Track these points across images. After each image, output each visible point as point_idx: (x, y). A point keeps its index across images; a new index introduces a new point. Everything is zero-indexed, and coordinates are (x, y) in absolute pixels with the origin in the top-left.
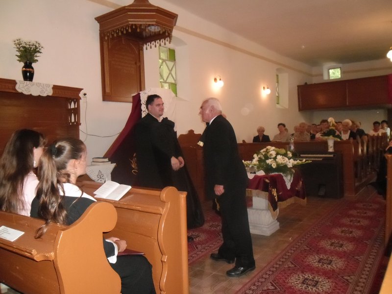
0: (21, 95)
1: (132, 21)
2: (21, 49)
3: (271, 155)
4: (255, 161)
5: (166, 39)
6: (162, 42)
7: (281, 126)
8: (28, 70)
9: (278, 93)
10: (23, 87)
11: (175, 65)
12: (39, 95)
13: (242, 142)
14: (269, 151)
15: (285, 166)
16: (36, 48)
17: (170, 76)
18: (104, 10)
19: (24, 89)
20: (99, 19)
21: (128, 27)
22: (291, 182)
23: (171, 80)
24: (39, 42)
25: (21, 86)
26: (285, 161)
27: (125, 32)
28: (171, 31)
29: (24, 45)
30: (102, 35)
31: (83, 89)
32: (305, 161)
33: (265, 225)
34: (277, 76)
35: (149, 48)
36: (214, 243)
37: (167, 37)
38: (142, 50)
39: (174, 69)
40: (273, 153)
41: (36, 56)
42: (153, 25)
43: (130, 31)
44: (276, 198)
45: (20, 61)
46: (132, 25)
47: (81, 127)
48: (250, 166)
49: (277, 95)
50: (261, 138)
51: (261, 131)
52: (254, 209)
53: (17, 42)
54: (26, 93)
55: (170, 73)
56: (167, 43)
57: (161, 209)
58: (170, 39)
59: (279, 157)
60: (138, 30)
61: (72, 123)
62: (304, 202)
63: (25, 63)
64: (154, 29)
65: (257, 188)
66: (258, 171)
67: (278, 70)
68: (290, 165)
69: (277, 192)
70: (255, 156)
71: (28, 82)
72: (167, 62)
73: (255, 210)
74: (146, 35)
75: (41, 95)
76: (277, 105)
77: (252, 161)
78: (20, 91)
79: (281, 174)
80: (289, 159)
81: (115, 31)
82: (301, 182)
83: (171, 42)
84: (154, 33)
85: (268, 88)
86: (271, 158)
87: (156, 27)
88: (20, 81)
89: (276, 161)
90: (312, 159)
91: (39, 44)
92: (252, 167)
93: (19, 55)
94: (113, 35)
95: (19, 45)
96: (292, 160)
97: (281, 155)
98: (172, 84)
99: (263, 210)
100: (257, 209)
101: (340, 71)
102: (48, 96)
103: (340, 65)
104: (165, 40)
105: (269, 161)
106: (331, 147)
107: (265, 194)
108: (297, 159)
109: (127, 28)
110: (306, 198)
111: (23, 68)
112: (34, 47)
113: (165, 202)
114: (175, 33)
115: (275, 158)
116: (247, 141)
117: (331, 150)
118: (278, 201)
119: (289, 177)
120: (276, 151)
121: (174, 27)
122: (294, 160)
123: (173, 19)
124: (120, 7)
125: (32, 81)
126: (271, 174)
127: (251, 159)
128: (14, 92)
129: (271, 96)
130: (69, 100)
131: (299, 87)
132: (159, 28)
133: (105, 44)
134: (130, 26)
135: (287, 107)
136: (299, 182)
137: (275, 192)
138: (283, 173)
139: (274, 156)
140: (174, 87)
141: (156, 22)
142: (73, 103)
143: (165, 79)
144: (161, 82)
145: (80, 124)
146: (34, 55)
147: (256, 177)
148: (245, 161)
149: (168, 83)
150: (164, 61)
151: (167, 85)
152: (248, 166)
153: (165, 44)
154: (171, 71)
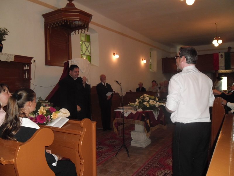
1: (65, 18)
3: (146, 99)
4: (137, 103)
6: (83, 31)
9: (151, 63)
11: (90, 44)
12: (6, 61)
13: (129, 91)
14: (145, 97)
15: (155, 106)
16: (5, 32)
17: (87, 51)
18: (48, 10)
20: (45, 16)
22: (158, 115)
23: (87, 53)
24: (7, 28)
26: (154, 103)
27: (60, 24)
28: (88, 24)
30: (46, 25)
31: (33, 58)
33: (142, 141)
34: (150, 52)
35: (74, 34)
36: (112, 152)
37: (85, 28)
38: (71, 35)
39: (89, 47)
40: (148, 98)
41: (5, 37)
42: (77, 20)
43: (63, 23)
44: (149, 125)
46: (65, 20)
47: (31, 81)
48: (134, 106)
49: (150, 64)
50: (141, 89)
51: (141, 85)
52: (136, 132)
55: (87, 49)
56: (86, 31)
57: (81, 132)
58: (88, 29)
59: (151, 101)
60: (68, 23)
61: (26, 78)
64: (78, 23)
65: (138, 119)
66: (139, 109)
67: (150, 49)
68: (157, 106)
69: (150, 122)
70: (137, 100)
72: (85, 43)
74: (73, 27)
75: (7, 61)
76: (150, 69)
77: (135, 103)
81: (54, 23)
82: (163, 116)
83: (88, 31)
84: (78, 25)
85: (145, 60)
86: (146, 102)
87: (79, 22)
89: (149, 103)
91: (6, 29)
92: (135, 106)
94: (53, 26)
96: (158, 103)
97: (152, 99)
98: (88, 55)
99: (141, 132)
100: (138, 132)
102: (11, 62)
104: (84, 29)
105: (145, 103)
107: (143, 123)
108: (161, 102)
110: (166, 126)
112: (3, 31)
113: (83, 128)
114: (90, 25)
115: (148, 102)
116: (132, 91)
118: (150, 127)
119: (157, 113)
120: (149, 97)
121: (90, 22)
123: (90, 17)
124: (58, 9)
125: (1, 52)
126: (146, 111)
127: (135, 101)
129: (146, 64)
130: (25, 64)
131: (163, 59)
132: (81, 22)
133: (48, 30)
134: (63, 20)
135: (156, 71)
137: (148, 121)
138: (153, 110)
139: (148, 100)
140: (89, 57)
141: (79, 19)
142: (27, 66)
143: (84, 53)
144: (81, 54)
145: (31, 79)
146: (3, 36)
147: (137, 113)
148: (131, 103)
149: (85, 55)
150: (83, 42)
151: (85, 56)
152: (132, 106)
153: (84, 32)
154: (87, 48)
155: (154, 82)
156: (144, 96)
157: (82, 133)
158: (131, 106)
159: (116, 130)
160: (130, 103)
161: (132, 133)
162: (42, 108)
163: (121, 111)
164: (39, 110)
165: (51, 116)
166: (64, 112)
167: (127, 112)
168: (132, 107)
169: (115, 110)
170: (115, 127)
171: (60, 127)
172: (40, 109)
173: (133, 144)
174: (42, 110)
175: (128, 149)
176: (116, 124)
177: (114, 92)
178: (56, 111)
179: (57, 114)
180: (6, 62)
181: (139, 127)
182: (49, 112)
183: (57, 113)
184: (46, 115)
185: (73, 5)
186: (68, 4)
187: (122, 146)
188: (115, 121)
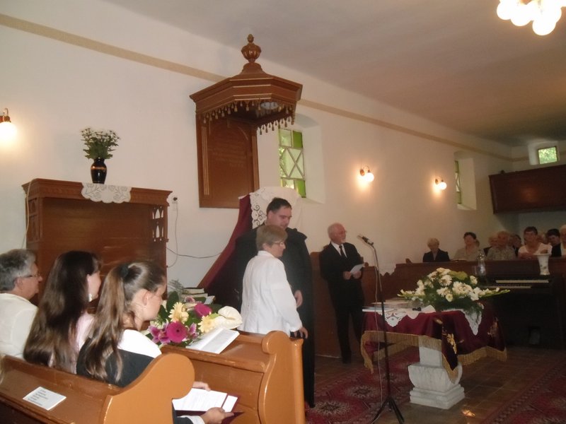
0: (89, 203)
1: (239, 97)
2: (91, 141)
3: (444, 281)
4: (420, 291)
5: (288, 119)
6: (282, 123)
7: (469, 236)
8: (99, 168)
9: (459, 188)
10: (92, 192)
11: (302, 153)
12: (113, 202)
13: (405, 262)
14: (442, 276)
15: (468, 298)
16: (111, 139)
17: (296, 169)
18: (202, 84)
19: (92, 195)
20: (196, 97)
21: (234, 105)
22: (479, 323)
23: (296, 175)
24: (115, 131)
25: (89, 190)
26: (466, 291)
27: (229, 112)
28: (294, 107)
29: (95, 136)
30: (200, 118)
31: (171, 192)
32: (500, 291)
33: (440, 392)
34: (457, 162)
35: (264, 131)
36: (361, 419)
37: (288, 116)
38: (255, 135)
39: (301, 159)
40: (448, 279)
41: (111, 150)
42: (267, 101)
43: (236, 110)
44: (454, 348)
45: (88, 157)
46: (239, 102)
47: (168, 245)
48: (414, 299)
49: (458, 190)
50: (435, 255)
52: (420, 366)
53: (85, 132)
54: (95, 199)
55: (296, 165)
56: (289, 124)
57: (263, 365)
58: (293, 119)
59: (457, 284)
60: (248, 109)
61: (157, 239)
62: (503, 354)
63: (95, 160)
64: (271, 106)
65: (423, 334)
66: (425, 306)
67: (456, 154)
68: (475, 297)
69: (456, 339)
70: (420, 283)
71: (98, 185)
72: (291, 150)
73: (423, 368)
74: (260, 115)
75: (115, 201)
76: (459, 205)
77: (415, 291)
78: (87, 197)
79: (462, 310)
80: (473, 287)
81: (216, 111)
82: (496, 324)
83: (295, 123)
84: (270, 112)
85: (442, 181)
86: (444, 287)
87: (272, 104)
88: (88, 184)
89: (452, 291)
90: (511, 287)
91: (114, 134)
92: (417, 300)
93: (88, 149)
94: (213, 117)
95: (88, 136)
96: (477, 290)
97: (459, 281)
98: (298, 179)
99: (436, 367)
100: (427, 366)
101: (555, 152)
102: (124, 203)
103: (556, 142)
104: (285, 120)
105: (441, 292)
106: (545, 268)
107: (437, 342)
108: (486, 287)
109: (232, 107)
110: (505, 350)
111: (93, 165)
112: (108, 137)
113: (267, 354)
114: (299, 109)
115: (451, 287)
117: (545, 272)
118: (458, 353)
119: (474, 316)
120: (451, 275)
121: (298, 102)
122: (482, 289)
123: (296, 90)
124: (223, 79)
125: (103, 183)
126: (445, 311)
127: (414, 287)
128: (79, 198)
129: (448, 193)
130: (153, 208)
131: (491, 177)
132: (276, 104)
133: (204, 129)
134: (236, 104)
135: (475, 208)
136: (492, 324)
137: (453, 339)
138: (465, 310)
139: (449, 282)
140: (301, 183)
141: (272, 96)
142: (158, 211)
143: (288, 174)
144: (282, 178)
145: (167, 240)
146: (107, 148)
147: (421, 316)
148: (404, 291)
149: (292, 179)
150: (286, 148)
151: (292, 181)
152: (409, 299)
153: (286, 125)
154: (296, 162)
155: (470, 235)
156: (438, 273)
157: (266, 368)
158: (406, 300)
159: (368, 362)
160: (402, 291)
161: (412, 369)
162: (178, 306)
163: (380, 311)
164: (172, 311)
165: (199, 324)
166: (229, 316)
167: (394, 313)
168: (407, 302)
169: (363, 310)
170: (366, 354)
171: (218, 352)
172: (173, 308)
173: (415, 397)
174: (180, 311)
175: (400, 411)
176: (366, 344)
177: (367, 264)
178: (210, 313)
179: (211, 320)
180: (113, 205)
181: (430, 353)
182: (195, 316)
183: (212, 318)
184: (189, 322)
185: (259, 67)
186: (246, 67)
187: (384, 405)
188: (366, 337)
